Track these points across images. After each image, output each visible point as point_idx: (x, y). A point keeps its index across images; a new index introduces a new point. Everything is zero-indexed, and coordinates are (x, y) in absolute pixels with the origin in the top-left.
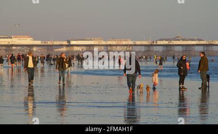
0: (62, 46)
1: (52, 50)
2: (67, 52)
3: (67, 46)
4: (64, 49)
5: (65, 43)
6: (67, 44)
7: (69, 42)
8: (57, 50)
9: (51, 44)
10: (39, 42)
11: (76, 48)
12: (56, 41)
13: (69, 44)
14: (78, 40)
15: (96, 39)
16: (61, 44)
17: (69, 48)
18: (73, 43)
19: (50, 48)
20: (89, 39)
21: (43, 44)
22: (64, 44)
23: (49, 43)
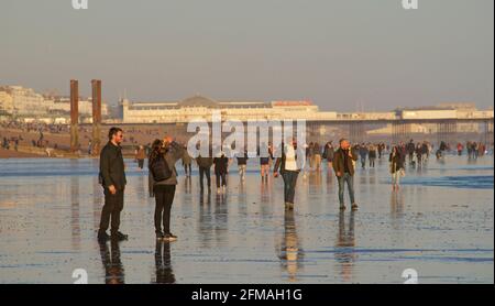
0: (383, 122)
1: (362, 132)
2: (394, 137)
3: (395, 122)
4: (389, 130)
5: (392, 116)
6: (395, 118)
7: (399, 113)
8: (373, 132)
9: (359, 118)
10: (332, 116)
11: (415, 128)
12: (371, 112)
13: (398, 118)
14: (420, 109)
15: (460, 106)
16: (382, 117)
17: (399, 128)
18: (408, 115)
19: (356, 127)
20: (444, 106)
21: (342, 118)
22: (388, 118)
23: (355, 116)
